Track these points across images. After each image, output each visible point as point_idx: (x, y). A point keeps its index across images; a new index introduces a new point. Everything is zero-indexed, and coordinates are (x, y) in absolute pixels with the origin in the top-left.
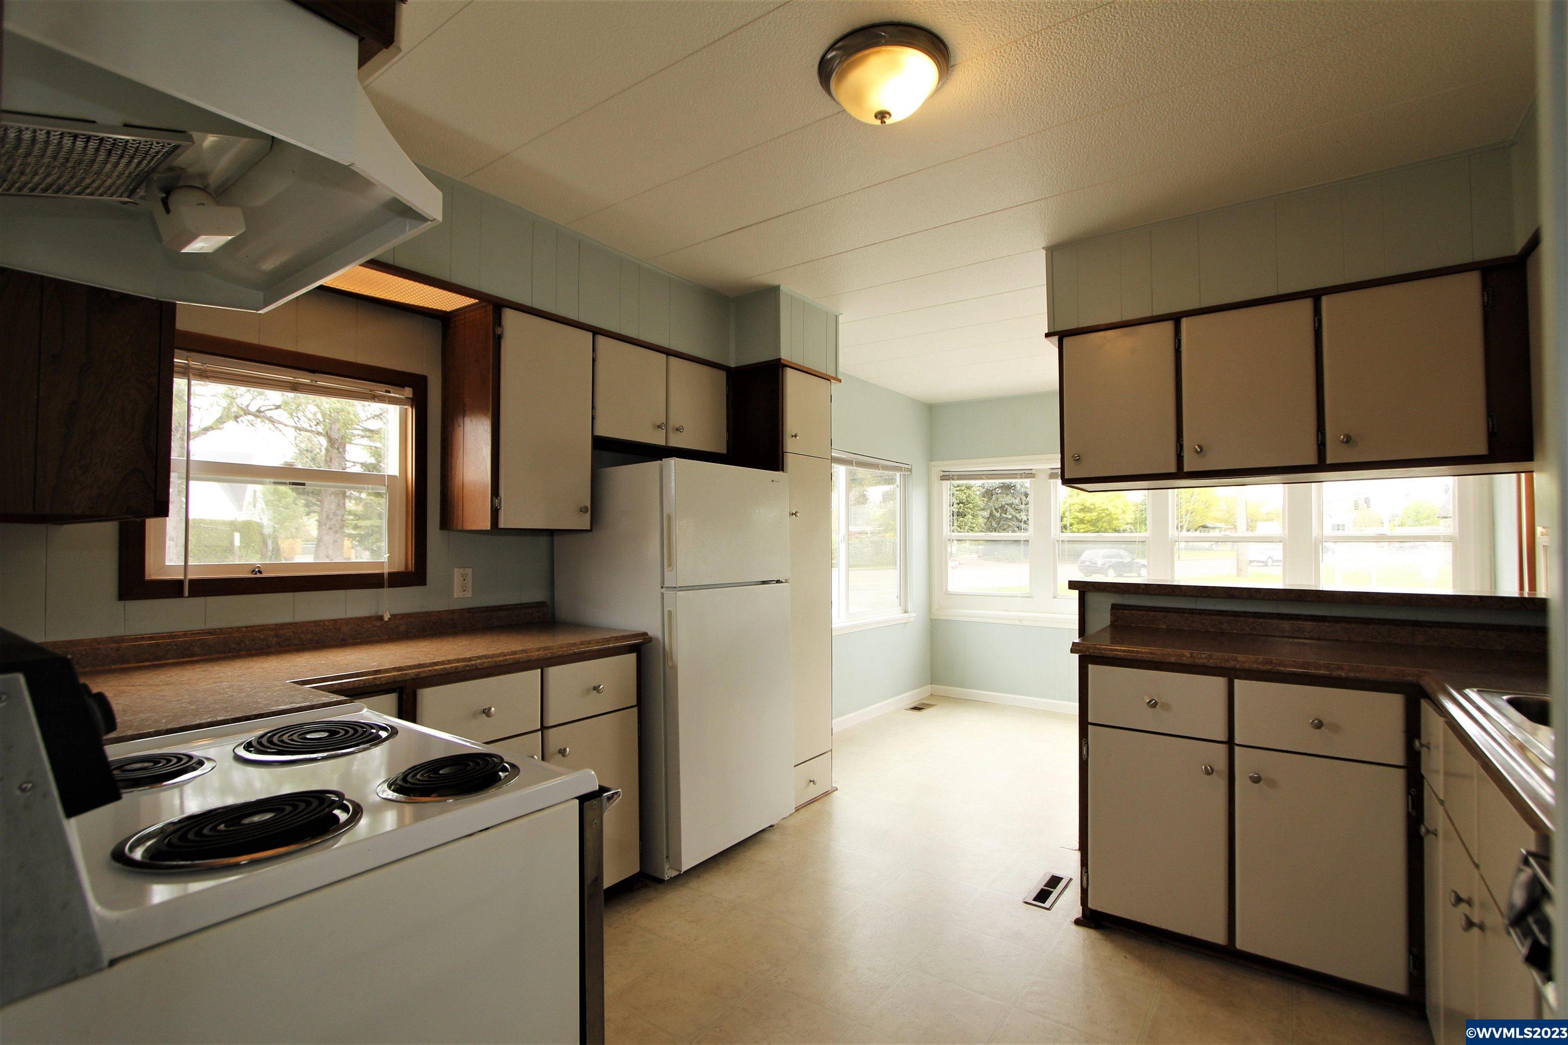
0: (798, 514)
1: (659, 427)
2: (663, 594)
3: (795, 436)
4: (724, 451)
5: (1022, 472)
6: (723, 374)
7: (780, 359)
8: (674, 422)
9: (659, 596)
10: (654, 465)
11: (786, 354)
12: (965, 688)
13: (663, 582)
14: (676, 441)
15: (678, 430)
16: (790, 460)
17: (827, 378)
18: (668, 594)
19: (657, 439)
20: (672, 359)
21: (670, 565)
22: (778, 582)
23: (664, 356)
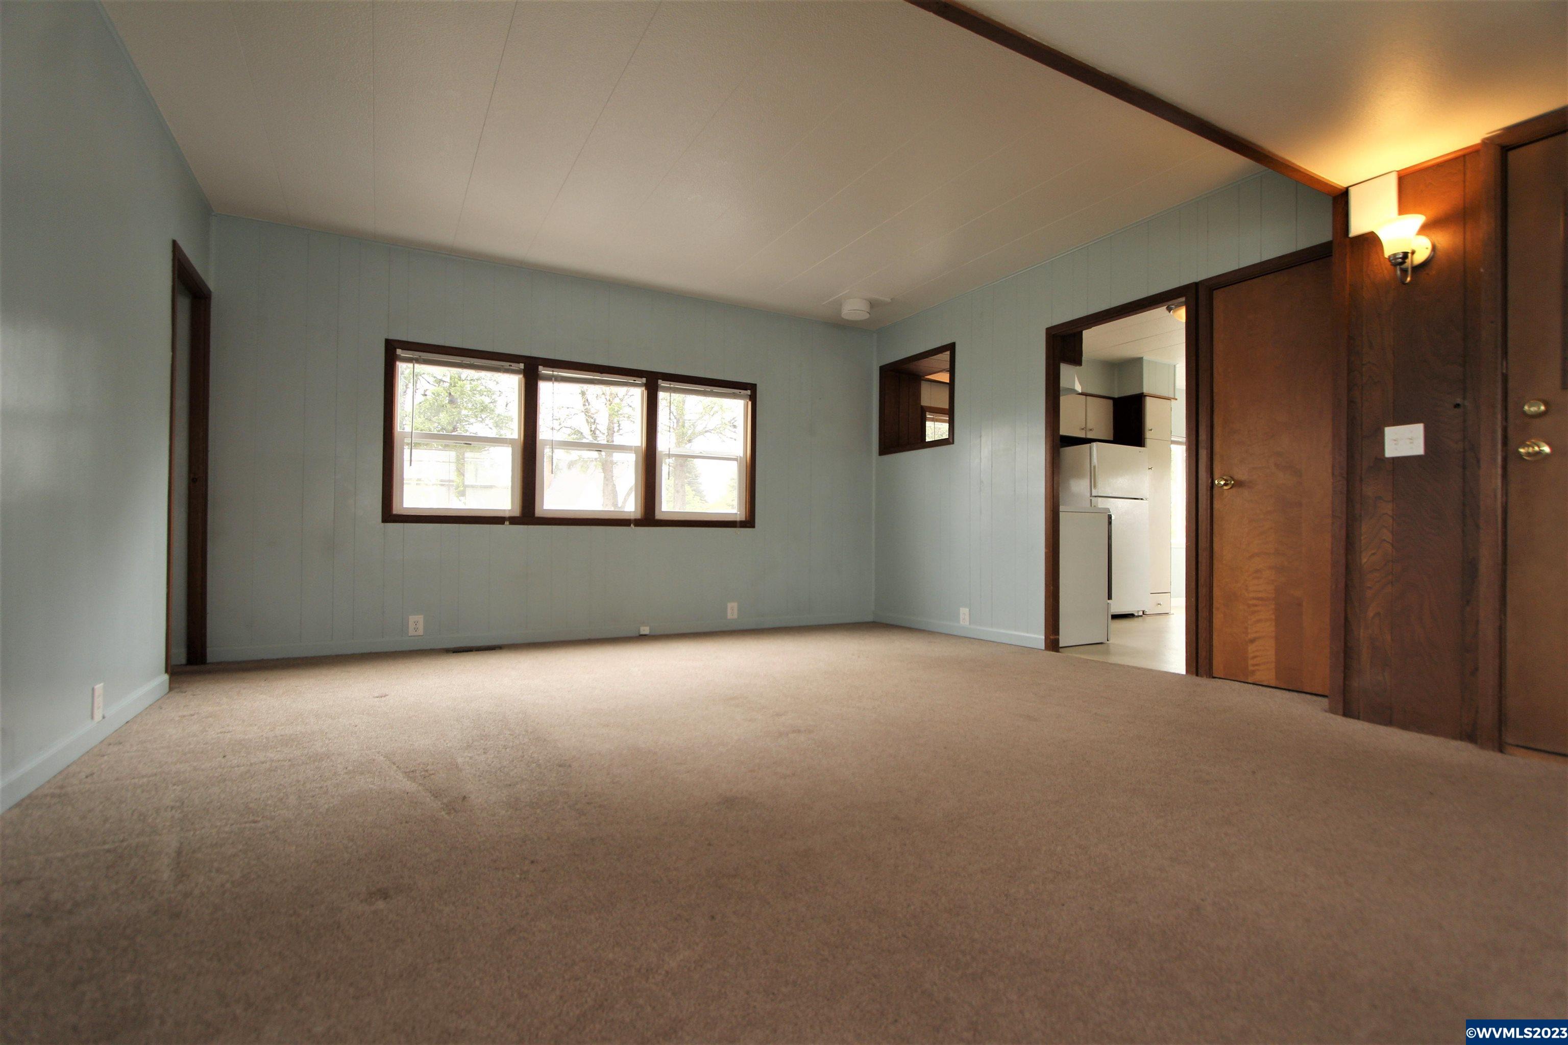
0: (1153, 469)
1: (1082, 429)
2: (1091, 500)
3: (1151, 430)
4: (1112, 439)
6: (1111, 402)
7: (1143, 393)
8: (1090, 426)
9: (1090, 501)
10: (1088, 445)
11: (1146, 390)
13: (1091, 494)
14: (1090, 436)
15: (1091, 430)
16: (1148, 442)
17: (1169, 399)
18: (1093, 499)
19: (1081, 435)
20: (1088, 397)
21: (1095, 486)
22: (1142, 499)
23: (1084, 396)
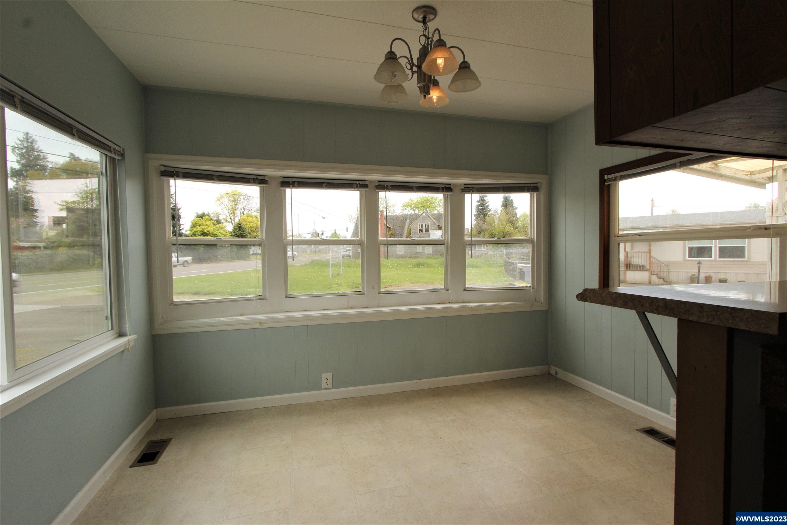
5: (256, 177)
12: (200, 403)
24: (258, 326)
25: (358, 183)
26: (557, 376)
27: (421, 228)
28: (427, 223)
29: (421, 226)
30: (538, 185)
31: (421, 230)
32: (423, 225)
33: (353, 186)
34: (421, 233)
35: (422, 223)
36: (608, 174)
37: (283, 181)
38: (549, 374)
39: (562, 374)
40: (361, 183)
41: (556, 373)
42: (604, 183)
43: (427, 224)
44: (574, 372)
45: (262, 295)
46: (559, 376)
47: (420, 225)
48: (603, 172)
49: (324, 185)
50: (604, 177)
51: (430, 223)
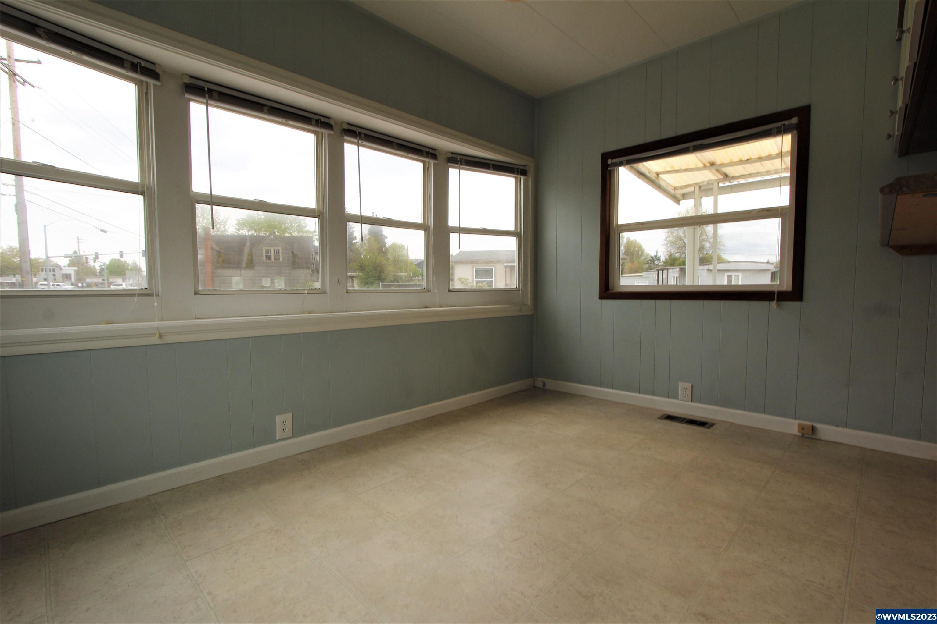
5: (135, 60)
24: (155, 340)
25: (319, 119)
26: (544, 388)
27: (268, 253)
28: (277, 248)
29: (269, 251)
30: (527, 168)
31: (268, 257)
32: (270, 250)
33: (311, 122)
34: (268, 261)
35: (269, 248)
36: (612, 159)
37: (191, 84)
38: (535, 387)
39: (551, 384)
40: (323, 119)
41: (544, 385)
42: (607, 168)
43: (277, 250)
44: (569, 379)
45: (146, 289)
46: (548, 387)
47: (266, 250)
48: (605, 157)
49: (265, 109)
50: (607, 162)
51: (280, 249)
